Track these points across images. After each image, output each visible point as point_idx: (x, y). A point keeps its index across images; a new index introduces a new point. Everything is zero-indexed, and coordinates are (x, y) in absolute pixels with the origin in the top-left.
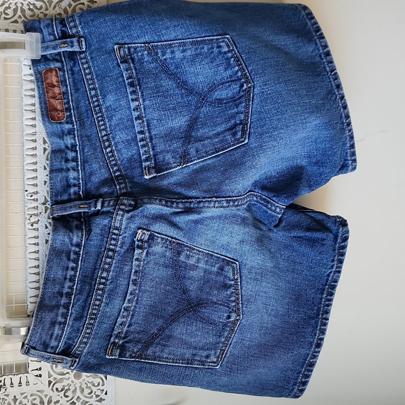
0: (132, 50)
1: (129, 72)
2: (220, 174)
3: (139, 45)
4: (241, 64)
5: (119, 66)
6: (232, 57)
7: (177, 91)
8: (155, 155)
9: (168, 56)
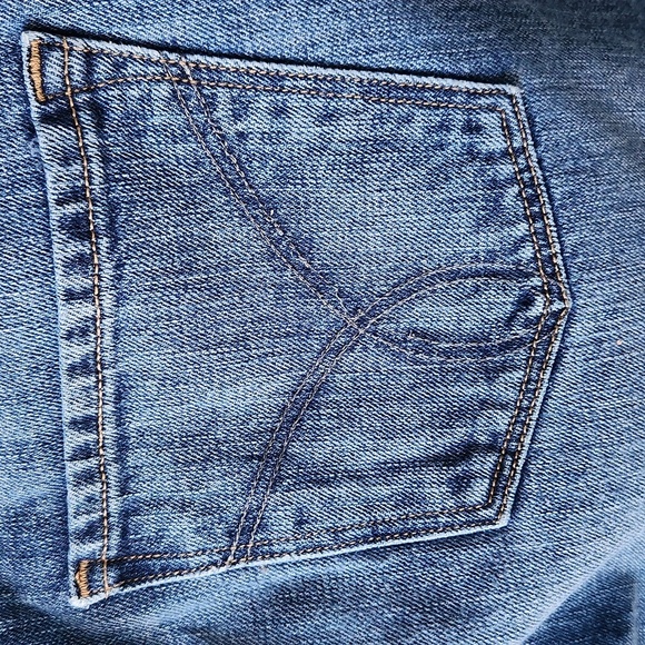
0: (102, 69)
1: (76, 168)
2: (376, 633)
3: (138, 51)
4: (541, 216)
5: (32, 133)
6: (512, 181)
7: (264, 271)
8: (126, 514)
9: (258, 122)
